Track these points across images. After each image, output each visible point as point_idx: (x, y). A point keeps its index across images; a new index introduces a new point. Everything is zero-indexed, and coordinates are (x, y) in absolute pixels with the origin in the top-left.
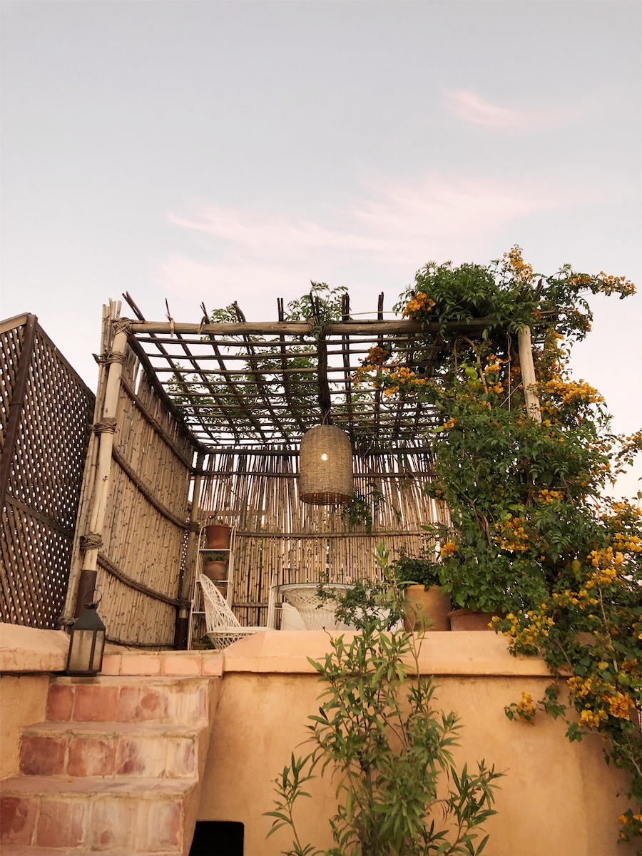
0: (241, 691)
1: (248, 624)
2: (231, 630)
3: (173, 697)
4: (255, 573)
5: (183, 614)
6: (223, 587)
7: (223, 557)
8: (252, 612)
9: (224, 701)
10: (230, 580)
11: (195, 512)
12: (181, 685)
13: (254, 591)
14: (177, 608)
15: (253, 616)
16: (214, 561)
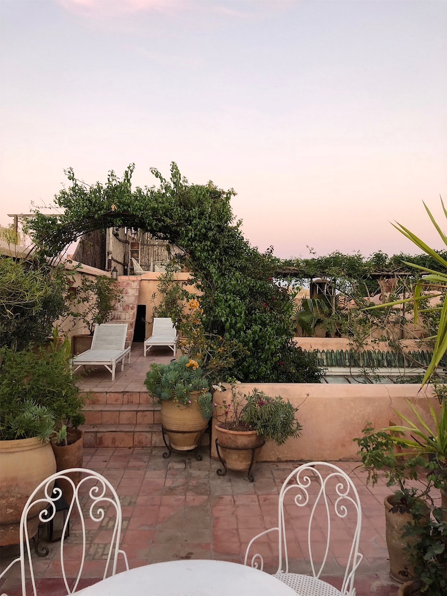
0: (145, 283)
1: (145, 270)
2: (141, 272)
3: (132, 283)
4: (147, 256)
5: (126, 268)
6: (137, 260)
7: (137, 252)
8: (146, 267)
9: (141, 285)
10: (139, 258)
11: (128, 237)
12: (134, 281)
13: (147, 261)
14: (124, 266)
15: (146, 268)
16: (134, 253)
